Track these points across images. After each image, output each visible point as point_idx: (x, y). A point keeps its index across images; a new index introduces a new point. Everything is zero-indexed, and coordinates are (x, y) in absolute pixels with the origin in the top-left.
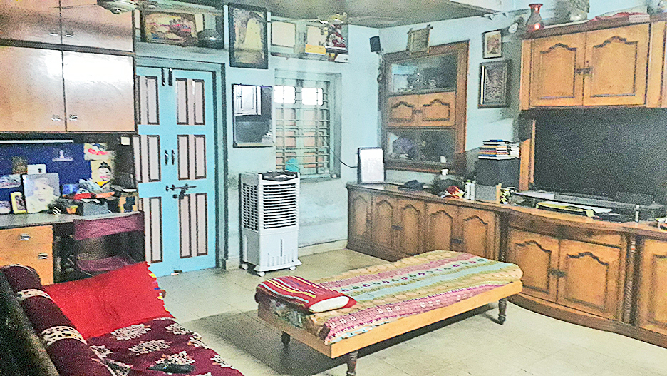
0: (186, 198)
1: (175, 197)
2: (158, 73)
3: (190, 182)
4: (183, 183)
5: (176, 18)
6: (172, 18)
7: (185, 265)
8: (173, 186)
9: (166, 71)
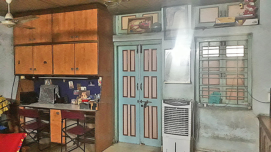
0: (147, 107)
1: (142, 106)
2: (135, 48)
3: (150, 100)
4: (145, 100)
5: (142, 21)
6: (140, 21)
7: (146, 141)
8: (141, 100)
9: (139, 47)
